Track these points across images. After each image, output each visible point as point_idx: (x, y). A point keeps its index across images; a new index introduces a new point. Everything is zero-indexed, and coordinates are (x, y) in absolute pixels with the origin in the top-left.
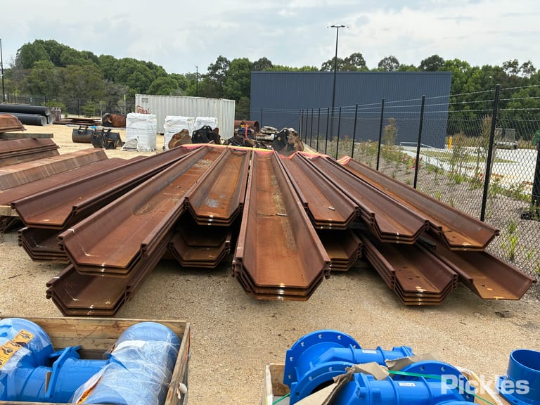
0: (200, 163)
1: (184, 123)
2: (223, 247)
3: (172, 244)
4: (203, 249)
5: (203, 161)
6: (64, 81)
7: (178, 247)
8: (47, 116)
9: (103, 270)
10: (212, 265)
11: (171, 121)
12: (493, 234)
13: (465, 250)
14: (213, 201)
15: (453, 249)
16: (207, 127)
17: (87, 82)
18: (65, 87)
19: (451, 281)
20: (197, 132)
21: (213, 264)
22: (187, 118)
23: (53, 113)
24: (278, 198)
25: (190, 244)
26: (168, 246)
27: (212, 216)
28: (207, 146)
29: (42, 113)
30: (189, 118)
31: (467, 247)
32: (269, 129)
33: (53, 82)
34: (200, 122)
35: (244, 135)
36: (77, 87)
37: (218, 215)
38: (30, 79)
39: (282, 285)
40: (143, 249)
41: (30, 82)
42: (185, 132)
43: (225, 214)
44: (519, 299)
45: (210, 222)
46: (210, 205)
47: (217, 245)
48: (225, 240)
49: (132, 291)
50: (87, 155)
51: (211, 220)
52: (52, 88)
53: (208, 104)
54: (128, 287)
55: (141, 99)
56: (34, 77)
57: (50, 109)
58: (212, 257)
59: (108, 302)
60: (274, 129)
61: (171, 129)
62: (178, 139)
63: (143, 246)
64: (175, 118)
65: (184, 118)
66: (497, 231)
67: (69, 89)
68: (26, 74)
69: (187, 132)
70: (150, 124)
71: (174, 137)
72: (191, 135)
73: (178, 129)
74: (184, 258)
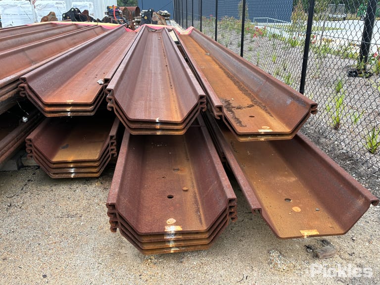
1: (53, 6)
11: (40, 5)
12: (307, 111)
13: (263, 139)
15: (242, 139)
16: (75, 9)
19: (225, 210)
20: (66, 14)
22: (55, 2)
31: (266, 134)
42: (52, 14)
44: (345, 233)
64: (44, 2)
65: (52, 1)
66: (314, 106)
70: (23, 10)
73: (46, 13)
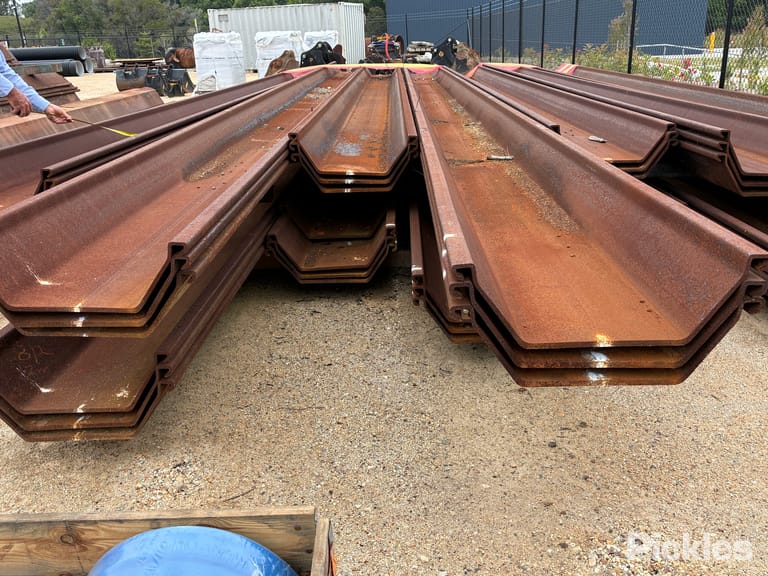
0: (317, 92)
1: (286, 40)
2: (381, 237)
3: (273, 237)
4: (339, 244)
5: (321, 90)
6: (108, 10)
7: (288, 243)
8: (83, 61)
9: (79, 323)
10: (363, 278)
11: (264, 39)
14: (348, 146)
16: (323, 44)
17: (141, 8)
18: (111, 20)
20: (308, 53)
21: (363, 274)
22: (289, 32)
23: (92, 55)
24: (475, 130)
25: (312, 235)
26: (264, 244)
27: (350, 172)
28: (325, 68)
29: (76, 56)
30: (293, 32)
32: (421, 46)
33: (92, 14)
34: (310, 40)
35: (384, 53)
36: (128, 17)
37: (363, 170)
38: (59, 12)
39: (604, 341)
40: (178, 256)
41: (61, 19)
42: (289, 55)
43: (378, 167)
45: (348, 186)
46: (343, 153)
47: (366, 234)
48: (383, 221)
49: (171, 365)
50: (124, 99)
51: (349, 181)
52: (92, 22)
53: (322, 13)
54: (161, 358)
55: (217, 17)
56: (64, 8)
57: (87, 50)
58: (359, 259)
59: (123, 393)
60: (428, 44)
61: (266, 54)
62: (278, 67)
63: (176, 249)
64: (271, 35)
65: (285, 32)
67: (118, 23)
68: (54, 6)
69: (291, 55)
70: (232, 50)
71: (271, 66)
72: (298, 59)
73: (276, 53)
74: (303, 267)
